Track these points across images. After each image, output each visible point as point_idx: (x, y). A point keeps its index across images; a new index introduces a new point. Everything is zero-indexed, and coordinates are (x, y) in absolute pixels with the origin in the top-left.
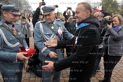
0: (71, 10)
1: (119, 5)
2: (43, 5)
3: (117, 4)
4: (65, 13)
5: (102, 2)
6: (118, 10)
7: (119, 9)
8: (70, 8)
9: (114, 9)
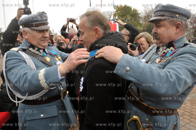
0: (75, 23)
1: (140, 15)
2: (25, 14)
3: (138, 14)
4: (64, 29)
5: (116, 11)
6: (140, 24)
7: (141, 22)
8: (73, 21)
9: (135, 22)
